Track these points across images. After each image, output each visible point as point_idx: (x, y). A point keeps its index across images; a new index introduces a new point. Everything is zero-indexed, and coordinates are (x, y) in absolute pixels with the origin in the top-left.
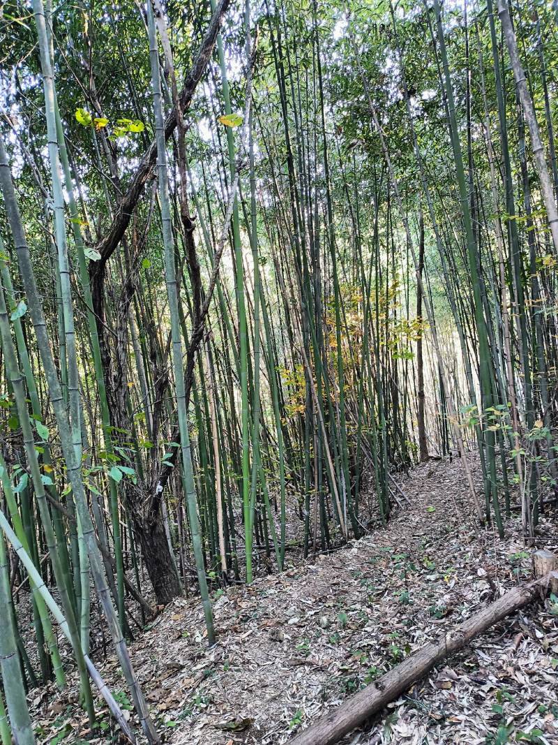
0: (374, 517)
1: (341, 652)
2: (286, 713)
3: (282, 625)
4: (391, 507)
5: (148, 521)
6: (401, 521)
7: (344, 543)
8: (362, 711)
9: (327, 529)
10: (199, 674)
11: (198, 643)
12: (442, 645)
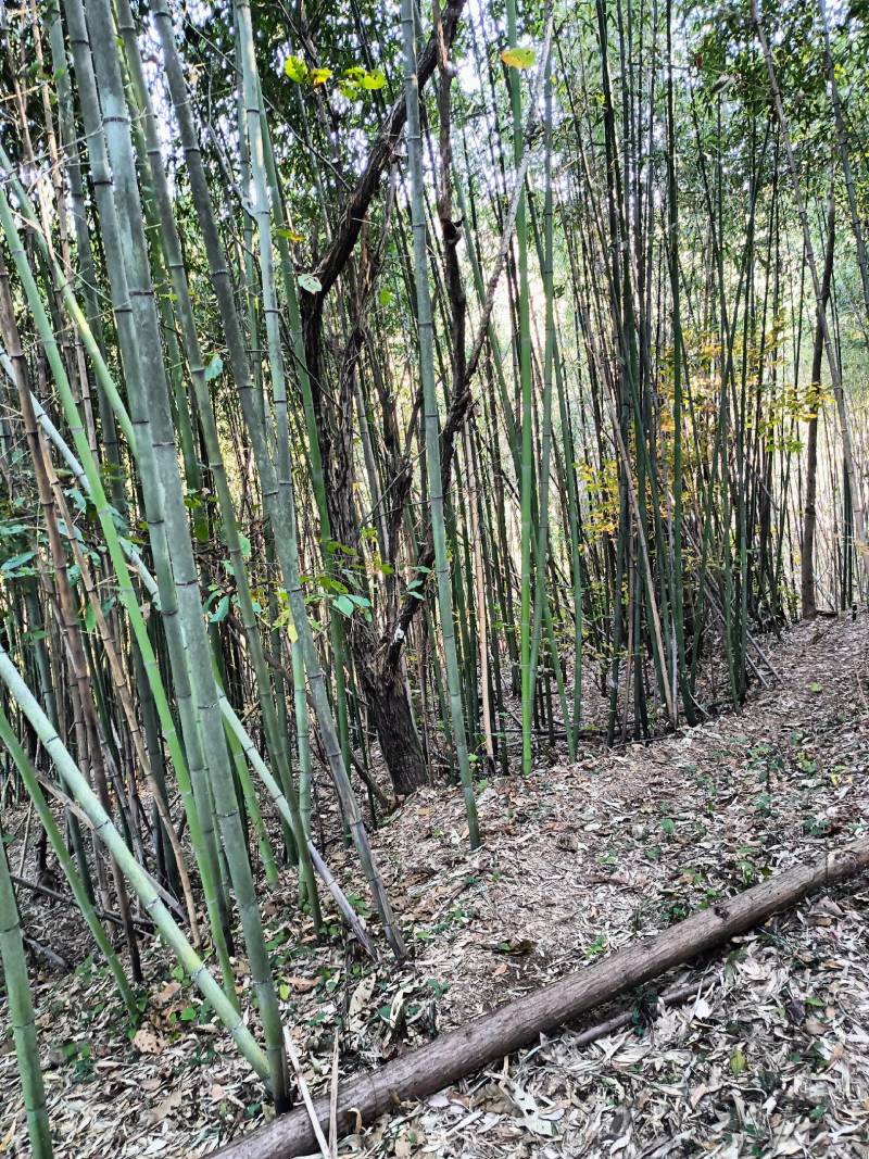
0: (720, 697)
1: (662, 871)
2: (582, 940)
3: (575, 831)
4: (749, 685)
5: (382, 679)
6: (764, 705)
7: (672, 730)
8: (693, 942)
9: (644, 712)
10: (457, 883)
11: (455, 846)
12: (821, 868)
